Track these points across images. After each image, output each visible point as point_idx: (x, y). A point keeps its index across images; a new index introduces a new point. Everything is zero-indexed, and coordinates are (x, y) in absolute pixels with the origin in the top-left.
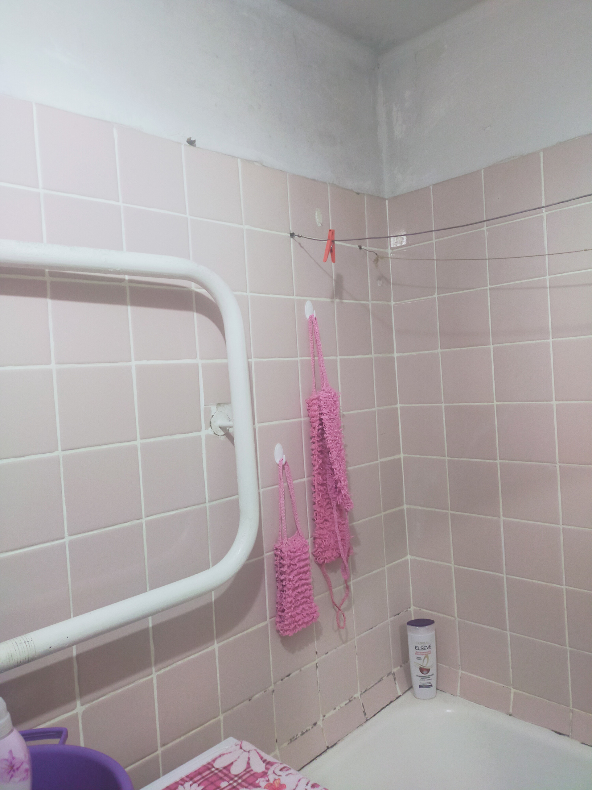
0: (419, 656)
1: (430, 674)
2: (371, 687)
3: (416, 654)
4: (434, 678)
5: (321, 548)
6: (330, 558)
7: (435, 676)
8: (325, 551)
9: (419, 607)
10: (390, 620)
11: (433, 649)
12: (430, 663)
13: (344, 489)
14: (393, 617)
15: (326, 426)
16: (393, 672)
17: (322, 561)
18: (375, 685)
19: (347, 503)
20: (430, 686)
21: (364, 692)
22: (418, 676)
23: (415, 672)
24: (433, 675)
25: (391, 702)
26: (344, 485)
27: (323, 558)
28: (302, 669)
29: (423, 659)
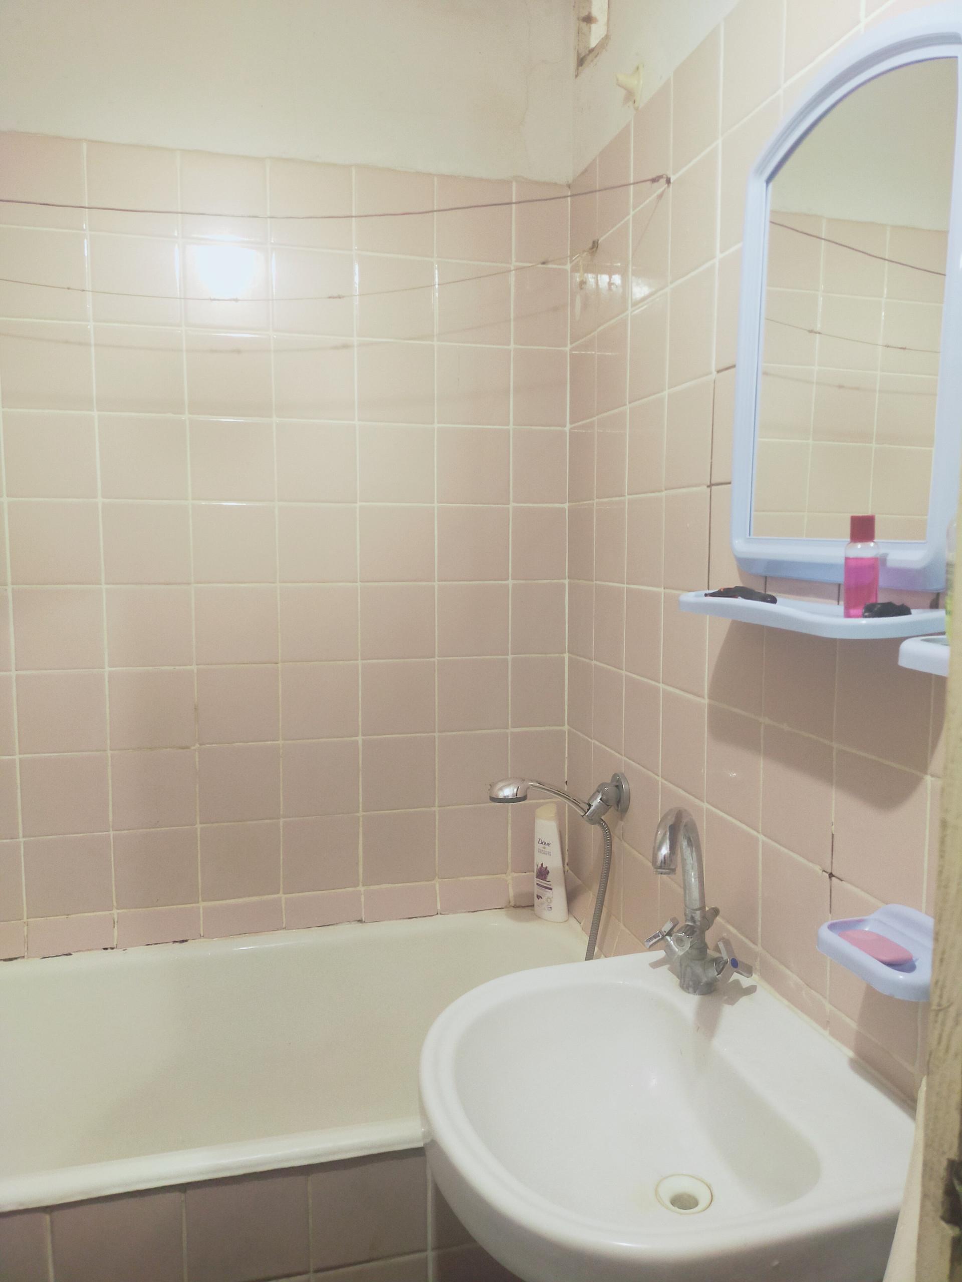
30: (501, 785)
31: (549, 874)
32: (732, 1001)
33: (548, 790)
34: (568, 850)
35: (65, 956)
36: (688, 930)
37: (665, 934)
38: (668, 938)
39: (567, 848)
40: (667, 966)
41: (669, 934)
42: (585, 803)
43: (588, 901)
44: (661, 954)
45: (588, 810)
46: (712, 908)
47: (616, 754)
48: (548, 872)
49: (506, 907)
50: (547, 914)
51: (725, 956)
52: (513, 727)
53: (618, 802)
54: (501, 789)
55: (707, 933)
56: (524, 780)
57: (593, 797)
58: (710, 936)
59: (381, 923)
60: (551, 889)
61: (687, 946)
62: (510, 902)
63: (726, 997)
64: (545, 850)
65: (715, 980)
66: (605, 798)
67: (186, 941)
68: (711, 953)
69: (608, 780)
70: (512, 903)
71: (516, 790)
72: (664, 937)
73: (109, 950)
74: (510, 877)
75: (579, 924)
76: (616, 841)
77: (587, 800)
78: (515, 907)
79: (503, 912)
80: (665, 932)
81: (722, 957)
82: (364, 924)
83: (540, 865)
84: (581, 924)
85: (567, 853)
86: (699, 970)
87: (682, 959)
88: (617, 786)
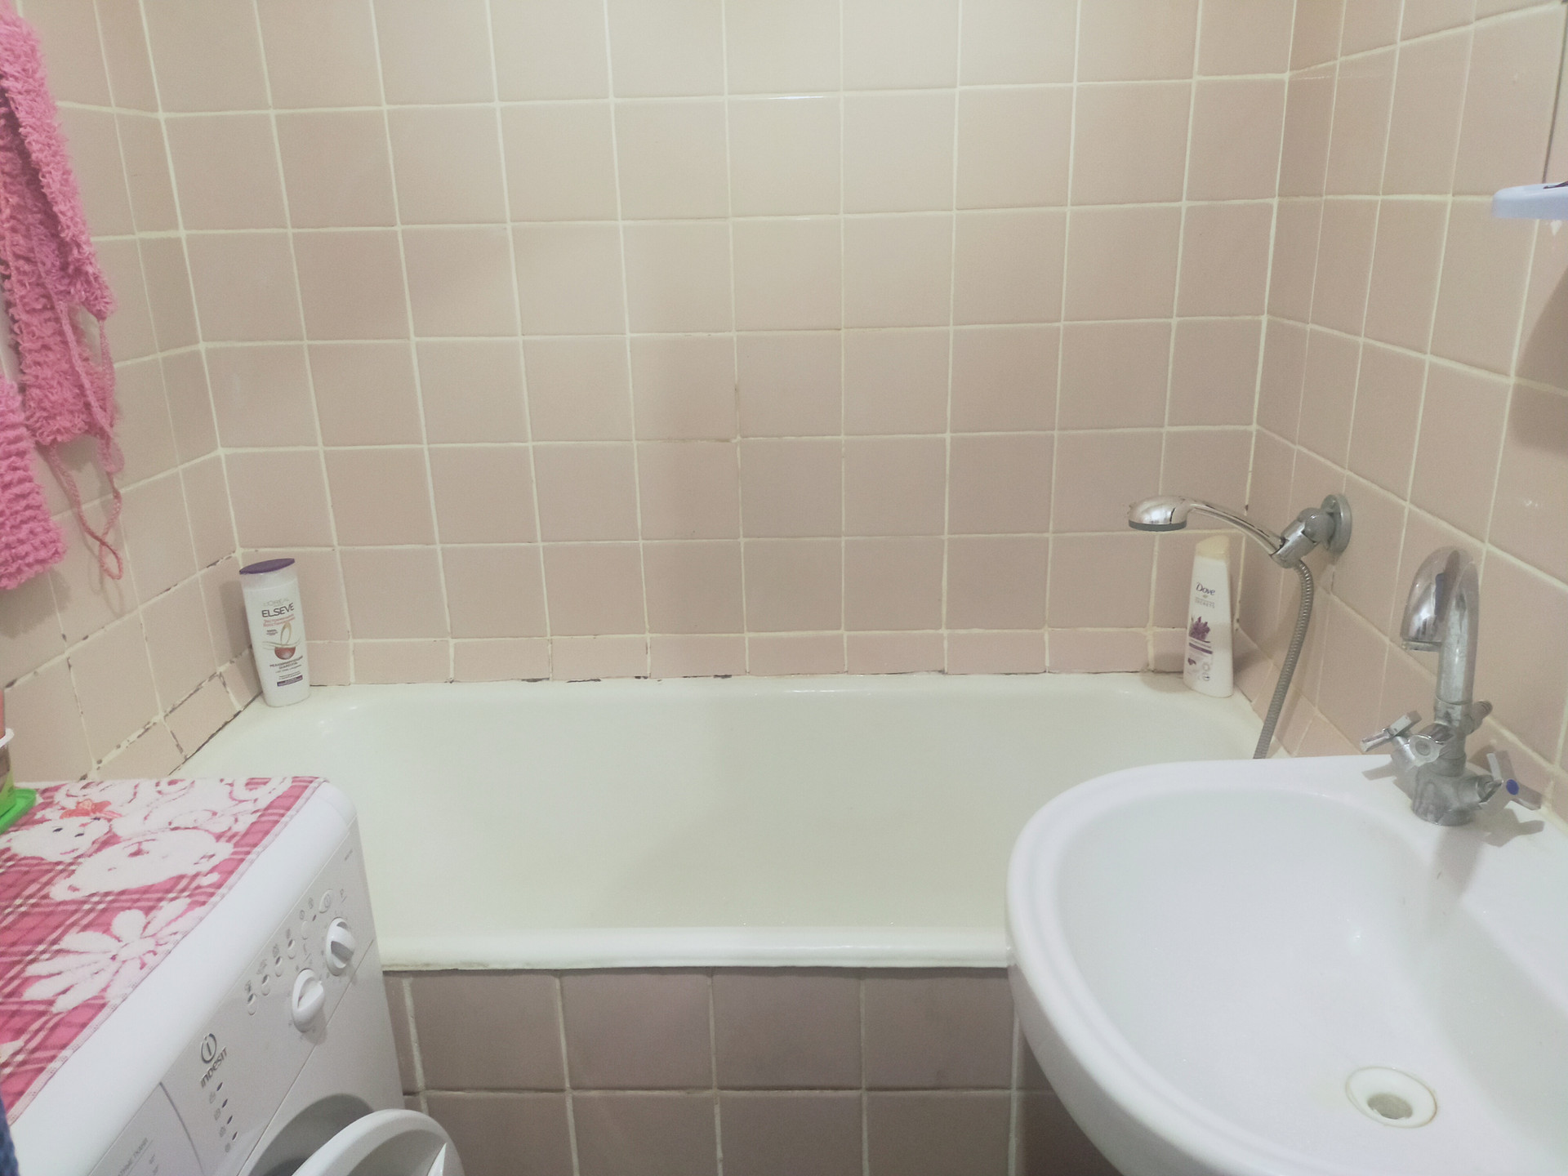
0: (270, 628)
1: (296, 656)
2: (183, 702)
3: (265, 625)
4: (304, 662)
5: (44, 409)
6: (67, 430)
7: (305, 659)
8: (53, 417)
9: (252, 547)
10: (199, 574)
11: (298, 611)
12: (295, 636)
13: (91, 263)
14: (206, 570)
15: (20, 108)
16: (218, 673)
17: (51, 438)
18: (188, 697)
19: (102, 298)
20: (298, 678)
21: (171, 712)
22: (273, 665)
23: (265, 657)
24: (301, 657)
25: (226, 723)
26: (90, 254)
27: (52, 433)
28: (39, 670)
29: (279, 631)
30: (1146, 505)
31: (1210, 633)
32: (1499, 841)
33: (1222, 516)
34: (1240, 602)
35: (593, 682)
36: (1438, 732)
37: (1396, 733)
38: (1399, 739)
39: (1239, 598)
40: (1393, 778)
41: (1403, 734)
42: (1278, 537)
43: (1267, 674)
44: (1384, 760)
45: (1281, 546)
46: (1481, 702)
47: (1335, 467)
48: (1208, 630)
49: (1142, 671)
50: (1200, 685)
51: (1497, 775)
52: (1171, 424)
53: (1331, 538)
54: (1147, 511)
55: (1469, 738)
56: (1184, 500)
57: (1291, 528)
58: (1472, 744)
59: (968, 676)
60: (1210, 652)
61: (1434, 755)
62: (1148, 665)
63: (1489, 833)
64: (1207, 599)
65: (1474, 807)
66: (1309, 530)
67: (729, 676)
68: (1471, 768)
69: (1318, 504)
70: (1152, 667)
71: (1169, 513)
72: (1392, 737)
73: (642, 679)
74: (1151, 633)
75: (1248, 702)
76: (1320, 594)
77: (1282, 531)
78: (1156, 672)
79: (1137, 677)
80: (1395, 730)
81: (1491, 777)
82: (947, 676)
83: (1196, 620)
84: (1254, 702)
85: (1238, 605)
86: (1448, 790)
87: (1420, 772)
88: (1331, 514)
